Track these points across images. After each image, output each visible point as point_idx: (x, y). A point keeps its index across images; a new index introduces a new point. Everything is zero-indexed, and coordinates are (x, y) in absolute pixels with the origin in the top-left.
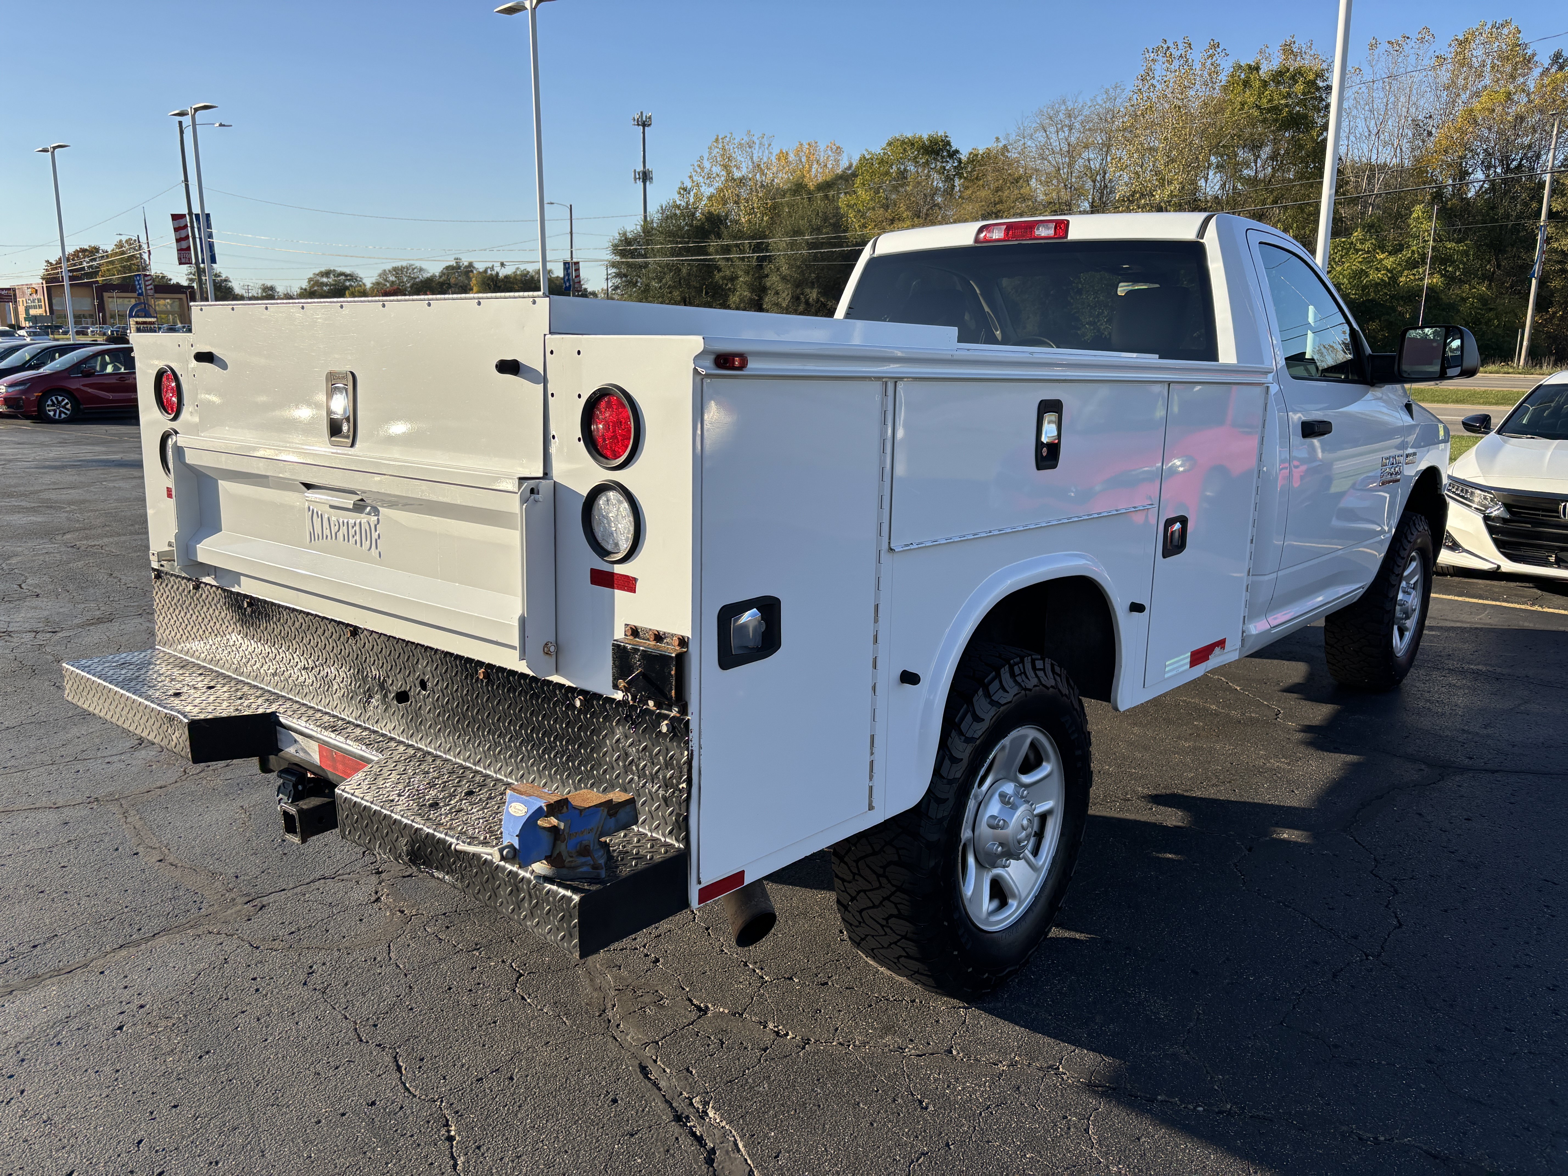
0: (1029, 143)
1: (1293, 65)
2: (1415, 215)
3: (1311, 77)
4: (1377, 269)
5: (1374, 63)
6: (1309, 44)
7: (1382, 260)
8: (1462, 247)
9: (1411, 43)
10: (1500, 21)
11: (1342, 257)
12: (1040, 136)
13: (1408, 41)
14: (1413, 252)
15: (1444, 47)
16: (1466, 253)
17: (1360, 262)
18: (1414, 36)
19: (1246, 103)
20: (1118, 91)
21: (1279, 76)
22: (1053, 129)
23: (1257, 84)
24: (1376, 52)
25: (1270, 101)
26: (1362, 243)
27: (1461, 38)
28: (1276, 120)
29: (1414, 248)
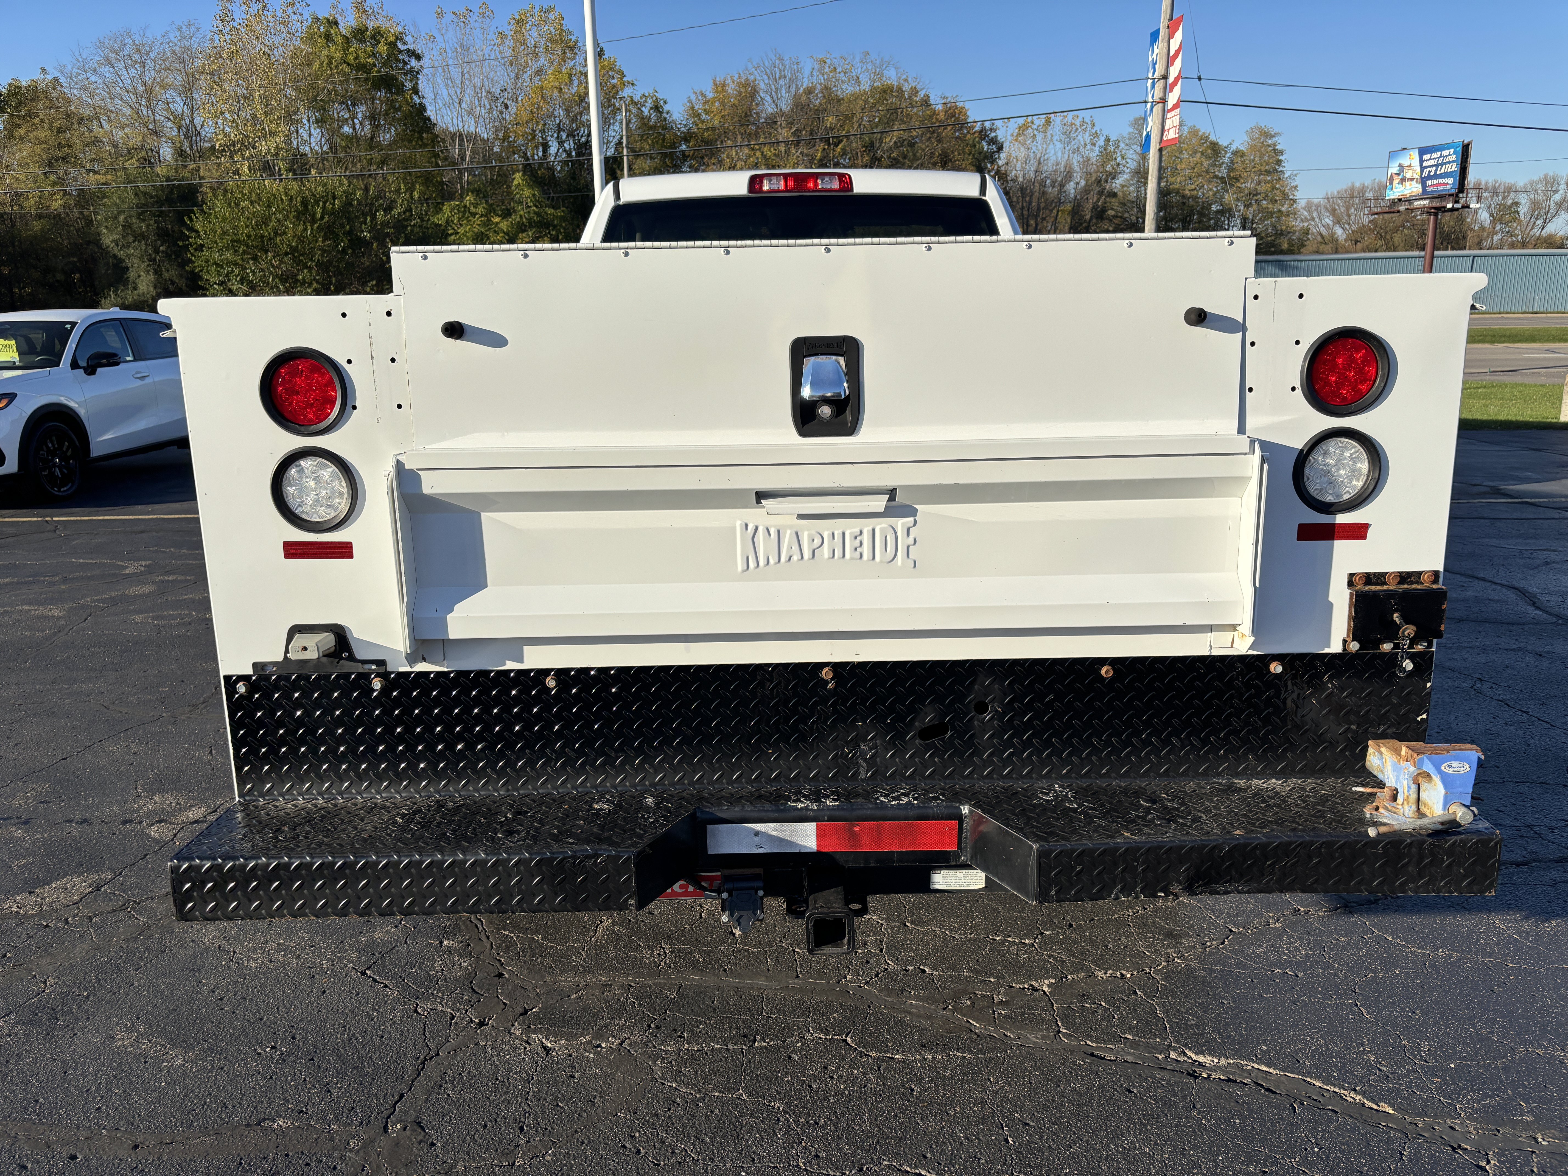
0: (93, 78)
1: (371, 25)
2: (515, 182)
3: (392, 39)
4: (495, 232)
5: (444, 31)
6: (380, 5)
7: (497, 223)
8: (559, 213)
9: (475, 17)
10: (546, 7)
11: (459, 219)
12: (106, 70)
13: (471, 14)
14: (521, 216)
15: (503, 23)
16: (563, 219)
17: (479, 225)
18: (476, 9)
19: (333, 58)
20: (193, 29)
21: (360, 33)
22: (121, 65)
23: (340, 39)
24: (444, 21)
25: (356, 58)
26: (475, 207)
27: (517, 17)
28: (367, 80)
29: (522, 213)
